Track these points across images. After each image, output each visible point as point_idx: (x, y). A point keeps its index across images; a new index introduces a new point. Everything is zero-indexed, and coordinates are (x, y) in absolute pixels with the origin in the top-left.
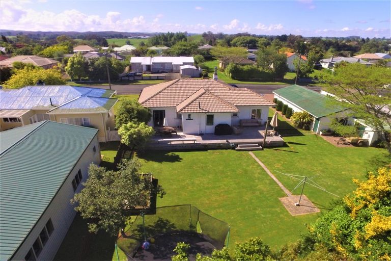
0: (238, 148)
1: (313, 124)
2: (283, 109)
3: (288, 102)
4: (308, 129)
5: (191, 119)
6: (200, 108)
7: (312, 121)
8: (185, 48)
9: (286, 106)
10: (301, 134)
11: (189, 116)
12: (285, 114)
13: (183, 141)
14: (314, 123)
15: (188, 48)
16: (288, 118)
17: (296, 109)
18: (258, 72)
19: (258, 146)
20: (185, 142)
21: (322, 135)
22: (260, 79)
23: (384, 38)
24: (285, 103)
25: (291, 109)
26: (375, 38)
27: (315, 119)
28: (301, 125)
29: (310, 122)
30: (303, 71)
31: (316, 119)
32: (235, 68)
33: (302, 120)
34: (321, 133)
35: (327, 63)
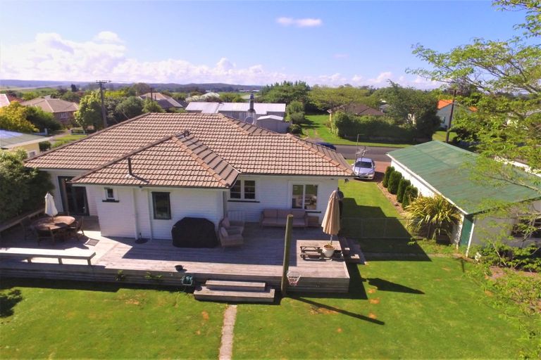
0: (205, 291)
1: (457, 228)
2: (399, 189)
5: (113, 201)
6: (131, 174)
7: (456, 221)
8: (285, 94)
9: (407, 183)
10: (420, 256)
11: (110, 192)
12: (401, 201)
13: (60, 258)
14: (461, 226)
15: (289, 94)
17: (426, 191)
18: (386, 126)
19: (266, 290)
20: (65, 261)
22: (390, 139)
27: (463, 218)
29: (451, 225)
31: (465, 215)
32: (345, 119)
33: (428, 217)
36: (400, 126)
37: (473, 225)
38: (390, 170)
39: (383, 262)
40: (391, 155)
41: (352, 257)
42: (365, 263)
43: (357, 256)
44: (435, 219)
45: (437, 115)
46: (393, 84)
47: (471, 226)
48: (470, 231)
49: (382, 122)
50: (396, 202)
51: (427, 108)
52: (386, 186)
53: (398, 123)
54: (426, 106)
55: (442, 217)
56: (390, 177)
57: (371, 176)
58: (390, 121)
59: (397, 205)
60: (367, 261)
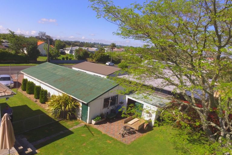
2: (35, 92)
3: (41, 83)
4: (73, 117)
7: (78, 106)
9: (39, 88)
12: (38, 98)
14: (81, 109)
16: (44, 102)
17: (53, 92)
18: (10, 55)
21: (95, 124)
22: (14, 61)
23: (91, 43)
24: (37, 84)
25: (46, 92)
26: (87, 42)
27: (81, 104)
28: (63, 115)
29: (75, 109)
30: (52, 55)
31: (83, 103)
33: (63, 108)
34: (93, 122)
35: (68, 50)
36: (19, 54)
37: (89, 108)
38: (25, 81)
39: (48, 146)
40: (23, 72)
41: (26, 152)
42: (37, 151)
43: (30, 150)
44: (67, 108)
45: (38, 49)
46: (11, 32)
47: (88, 108)
48: (88, 111)
49: (8, 53)
50: (35, 100)
51: (33, 45)
52: (24, 90)
53: (17, 53)
54: (32, 44)
55: (71, 106)
56: (27, 85)
57: (12, 85)
58: (13, 52)
59: (36, 101)
60: (37, 149)
